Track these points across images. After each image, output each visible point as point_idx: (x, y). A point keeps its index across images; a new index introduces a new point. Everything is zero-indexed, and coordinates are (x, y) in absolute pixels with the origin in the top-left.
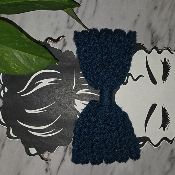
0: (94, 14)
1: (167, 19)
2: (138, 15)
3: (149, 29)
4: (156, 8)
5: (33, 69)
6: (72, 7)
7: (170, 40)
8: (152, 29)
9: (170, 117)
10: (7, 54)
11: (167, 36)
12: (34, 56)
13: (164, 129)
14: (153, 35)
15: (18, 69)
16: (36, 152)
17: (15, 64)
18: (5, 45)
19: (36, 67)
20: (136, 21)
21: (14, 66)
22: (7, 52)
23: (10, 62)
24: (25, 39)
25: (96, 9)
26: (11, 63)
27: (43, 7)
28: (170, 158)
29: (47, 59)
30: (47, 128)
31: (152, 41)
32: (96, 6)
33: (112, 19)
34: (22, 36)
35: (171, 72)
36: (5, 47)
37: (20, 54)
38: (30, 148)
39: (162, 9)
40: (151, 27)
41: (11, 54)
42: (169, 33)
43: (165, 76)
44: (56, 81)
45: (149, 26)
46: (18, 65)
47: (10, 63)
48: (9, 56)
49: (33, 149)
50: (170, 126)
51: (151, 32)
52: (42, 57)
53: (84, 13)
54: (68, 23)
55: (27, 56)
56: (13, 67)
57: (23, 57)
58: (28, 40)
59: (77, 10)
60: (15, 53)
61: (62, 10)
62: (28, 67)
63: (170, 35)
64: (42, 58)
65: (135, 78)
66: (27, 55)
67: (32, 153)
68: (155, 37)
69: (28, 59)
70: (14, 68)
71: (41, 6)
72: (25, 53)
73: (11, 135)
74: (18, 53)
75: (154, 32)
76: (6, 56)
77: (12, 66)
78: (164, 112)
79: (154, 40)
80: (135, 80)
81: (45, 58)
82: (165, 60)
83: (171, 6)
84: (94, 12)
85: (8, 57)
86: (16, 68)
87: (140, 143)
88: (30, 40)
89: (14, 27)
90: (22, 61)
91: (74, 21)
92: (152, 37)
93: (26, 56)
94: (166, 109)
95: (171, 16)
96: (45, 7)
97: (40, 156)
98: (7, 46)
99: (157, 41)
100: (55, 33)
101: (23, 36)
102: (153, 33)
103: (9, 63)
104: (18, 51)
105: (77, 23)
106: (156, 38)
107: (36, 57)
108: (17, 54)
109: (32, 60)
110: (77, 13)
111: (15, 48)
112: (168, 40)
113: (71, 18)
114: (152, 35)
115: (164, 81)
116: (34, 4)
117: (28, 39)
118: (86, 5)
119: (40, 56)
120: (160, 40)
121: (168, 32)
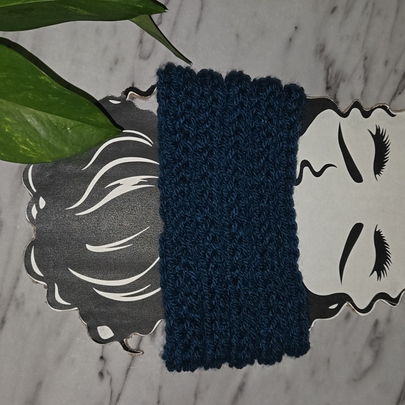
0: (197, 26)
1: (358, 35)
2: (296, 27)
3: (320, 58)
4: (334, 10)
5: (67, 149)
6: (150, 13)
7: (366, 80)
8: (326, 57)
9: (392, 249)
10: (9, 117)
11: (360, 72)
12: (68, 120)
13: (379, 275)
14: (330, 70)
15: (34, 151)
16: (113, 335)
17: (27, 140)
18: (4, 99)
19: (73, 144)
20: (291, 40)
21: (26, 144)
22: (8, 113)
23: (16, 135)
24: (48, 82)
25: (201, 14)
26: (19, 137)
27: (86, 13)
28: (373, 341)
29: (97, 125)
30: (134, 282)
31: (327, 83)
32: (202, 9)
33: (237, 36)
34: (43, 78)
35: (391, 156)
36: (4, 102)
37: (38, 118)
38: (98, 328)
39: (348, 11)
40: (325, 53)
41: (17, 117)
42: (364, 66)
43: (379, 164)
44: (149, 181)
45: (321, 50)
46: (35, 142)
47: (16, 138)
48: (14, 122)
49: (106, 328)
50: (391, 268)
51: (326, 63)
52: (85, 122)
53: (175, 23)
54: (141, 48)
55: (54, 122)
56: (23, 147)
57: (45, 122)
58: (56, 86)
59: (161, 17)
60: (26, 116)
61: (128, 20)
62: (56, 145)
63: (366, 69)
64: (86, 125)
65: (317, 170)
66: (52, 118)
67: (104, 337)
68: (333, 76)
69: (55, 128)
70: (26, 148)
71: (80, 11)
72: (49, 115)
73: (56, 301)
74: (34, 114)
75: (331, 65)
76: (7, 123)
77: (21, 143)
78: (379, 240)
79: (332, 82)
80: (317, 174)
81: (93, 125)
82: (378, 130)
83: (367, 5)
84: (199, 22)
85: (11, 124)
86: (31, 148)
87: (330, 308)
88: (60, 86)
89: (23, 58)
90: (42, 133)
91: (154, 42)
92: (328, 74)
93: (50, 122)
94: (383, 234)
95: (368, 27)
96: (90, 14)
97: (122, 343)
98: (9, 100)
99: (339, 83)
100: (111, 69)
101: (45, 78)
102: (329, 66)
103: (14, 139)
104: (32, 110)
105: (161, 47)
106: (336, 76)
107: (72, 123)
108: (31, 117)
109: (64, 129)
110: (160, 23)
111: (27, 103)
112: (361, 82)
113: (147, 35)
114: (327, 70)
115: (377, 175)
116: (65, 7)
117: (56, 83)
118: (181, 5)
119: (81, 121)
120: (344, 81)
121: (362, 63)
